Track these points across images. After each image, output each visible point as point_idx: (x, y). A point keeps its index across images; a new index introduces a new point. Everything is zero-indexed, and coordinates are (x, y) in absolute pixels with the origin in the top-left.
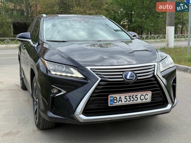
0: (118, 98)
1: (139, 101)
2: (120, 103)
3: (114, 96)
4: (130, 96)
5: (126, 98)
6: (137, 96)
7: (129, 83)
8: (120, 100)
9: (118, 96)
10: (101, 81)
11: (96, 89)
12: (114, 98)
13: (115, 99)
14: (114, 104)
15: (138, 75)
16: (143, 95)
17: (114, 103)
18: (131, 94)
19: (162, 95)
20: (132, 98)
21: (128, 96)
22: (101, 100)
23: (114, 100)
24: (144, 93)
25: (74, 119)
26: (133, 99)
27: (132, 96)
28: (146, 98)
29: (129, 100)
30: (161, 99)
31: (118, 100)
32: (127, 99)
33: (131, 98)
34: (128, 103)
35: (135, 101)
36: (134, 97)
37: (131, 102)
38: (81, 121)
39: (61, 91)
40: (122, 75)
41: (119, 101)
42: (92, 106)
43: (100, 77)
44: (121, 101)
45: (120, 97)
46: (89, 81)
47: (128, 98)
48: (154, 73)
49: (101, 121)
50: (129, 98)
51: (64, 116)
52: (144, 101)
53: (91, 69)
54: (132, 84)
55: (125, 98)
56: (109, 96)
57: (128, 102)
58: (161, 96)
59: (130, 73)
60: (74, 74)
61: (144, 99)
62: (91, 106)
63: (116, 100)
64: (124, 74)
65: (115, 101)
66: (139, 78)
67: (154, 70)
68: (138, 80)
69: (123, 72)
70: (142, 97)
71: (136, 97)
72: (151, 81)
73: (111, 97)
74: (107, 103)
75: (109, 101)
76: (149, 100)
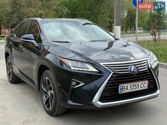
0: (126, 86)
1: (140, 89)
2: (127, 91)
3: (123, 85)
4: (134, 85)
5: (131, 86)
6: (138, 85)
7: (132, 75)
8: (127, 88)
9: (125, 85)
10: (113, 74)
11: (109, 80)
12: (123, 87)
13: (124, 87)
14: (122, 92)
15: (139, 68)
16: (143, 84)
17: (123, 91)
18: (134, 83)
19: (153, 83)
20: (135, 86)
21: (132, 85)
22: (112, 89)
23: (123, 88)
24: (143, 82)
25: (93, 105)
27: (135, 85)
28: (144, 86)
30: (152, 86)
31: (125, 88)
32: (131, 87)
35: (137, 89)
36: (136, 86)
37: (135, 90)
38: (98, 107)
39: (80, 84)
40: (127, 68)
41: (126, 89)
42: (106, 95)
43: (112, 71)
44: (128, 89)
45: (127, 86)
46: (104, 74)
47: (132, 86)
48: (148, 66)
49: (113, 106)
50: (133, 87)
51: (82, 103)
52: (143, 88)
53: (103, 65)
54: (136, 75)
55: (130, 87)
56: (120, 85)
57: (132, 90)
58: (152, 84)
59: (133, 67)
60: (89, 69)
61: (143, 87)
62: (105, 94)
63: (124, 88)
64: (129, 67)
65: (124, 89)
67: (148, 64)
68: (139, 72)
69: (128, 66)
70: (142, 86)
71: (138, 86)
72: (147, 72)
73: (121, 86)
74: (118, 91)
75: (119, 89)
76: (146, 88)
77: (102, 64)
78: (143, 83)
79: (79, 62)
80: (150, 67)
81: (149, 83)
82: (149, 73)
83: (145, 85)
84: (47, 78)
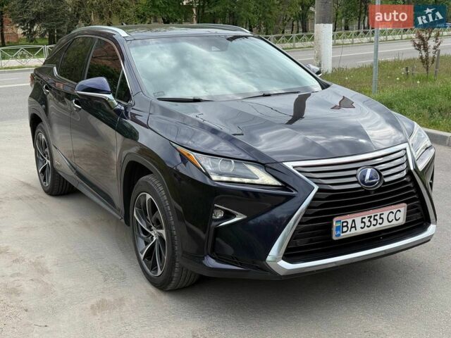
0: (350, 221)
1: (386, 225)
2: (353, 232)
3: (343, 218)
4: (371, 217)
5: (364, 220)
6: (382, 216)
7: (367, 192)
8: (353, 225)
9: (349, 219)
10: (319, 190)
11: (309, 207)
12: (343, 223)
13: (345, 224)
14: (342, 235)
15: (384, 174)
16: (393, 213)
17: (343, 232)
18: (372, 213)
19: (420, 208)
20: (374, 219)
21: (366, 217)
22: (316, 228)
23: (343, 227)
24: (394, 209)
25: (267, 269)
26: (374, 222)
27: (375, 216)
28: (397, 218)
29: (368, 224)
30: (418, 216)
31: (349, 226)
32: (364, 223)
33: (372, 220)
34: (366, 230)
35: (378, 226)
36: (377, 218)
37: (372, 229)
38: (281, 273)
39: (234, 216)
40: (355, 176)
41: (352, 227)
42: (300, 243)
43: (316, 183)
44: (355, 227)
45: (354, 221)
46: (294, 193)
47: (366, 220)
48: (408, 166)
49: (317, 271)
50: (370, 221)
51: (241, 265)
52: (395, 223)
53: (294, 167)
54: (376, 191)
55: (362, 222)
56: (335, 220)
57: (366, 228)
58: (418, 211)
59: (369, 170)
60: (258, 179)
61: (394, 220)
62: (298, 241)
63: (347, 226)
64: (359, 173)
65: (345, 229)
66: (386, 180)
67: (407, 160)
68: (385, 183)
69: (357, 169)
70: (391, 217)
71: (380, 218)
72: (406, 182)
73: (337, 222)
74: (330, 232)
75: (334, 229)
76: (402, 221)
77: (289, 165)
78: (394, 211)
79: (232, 161)
80: (412, 169)
81: (408, 208)
82: (411, 185)
83: (399, 215)
84: (149, 196)
